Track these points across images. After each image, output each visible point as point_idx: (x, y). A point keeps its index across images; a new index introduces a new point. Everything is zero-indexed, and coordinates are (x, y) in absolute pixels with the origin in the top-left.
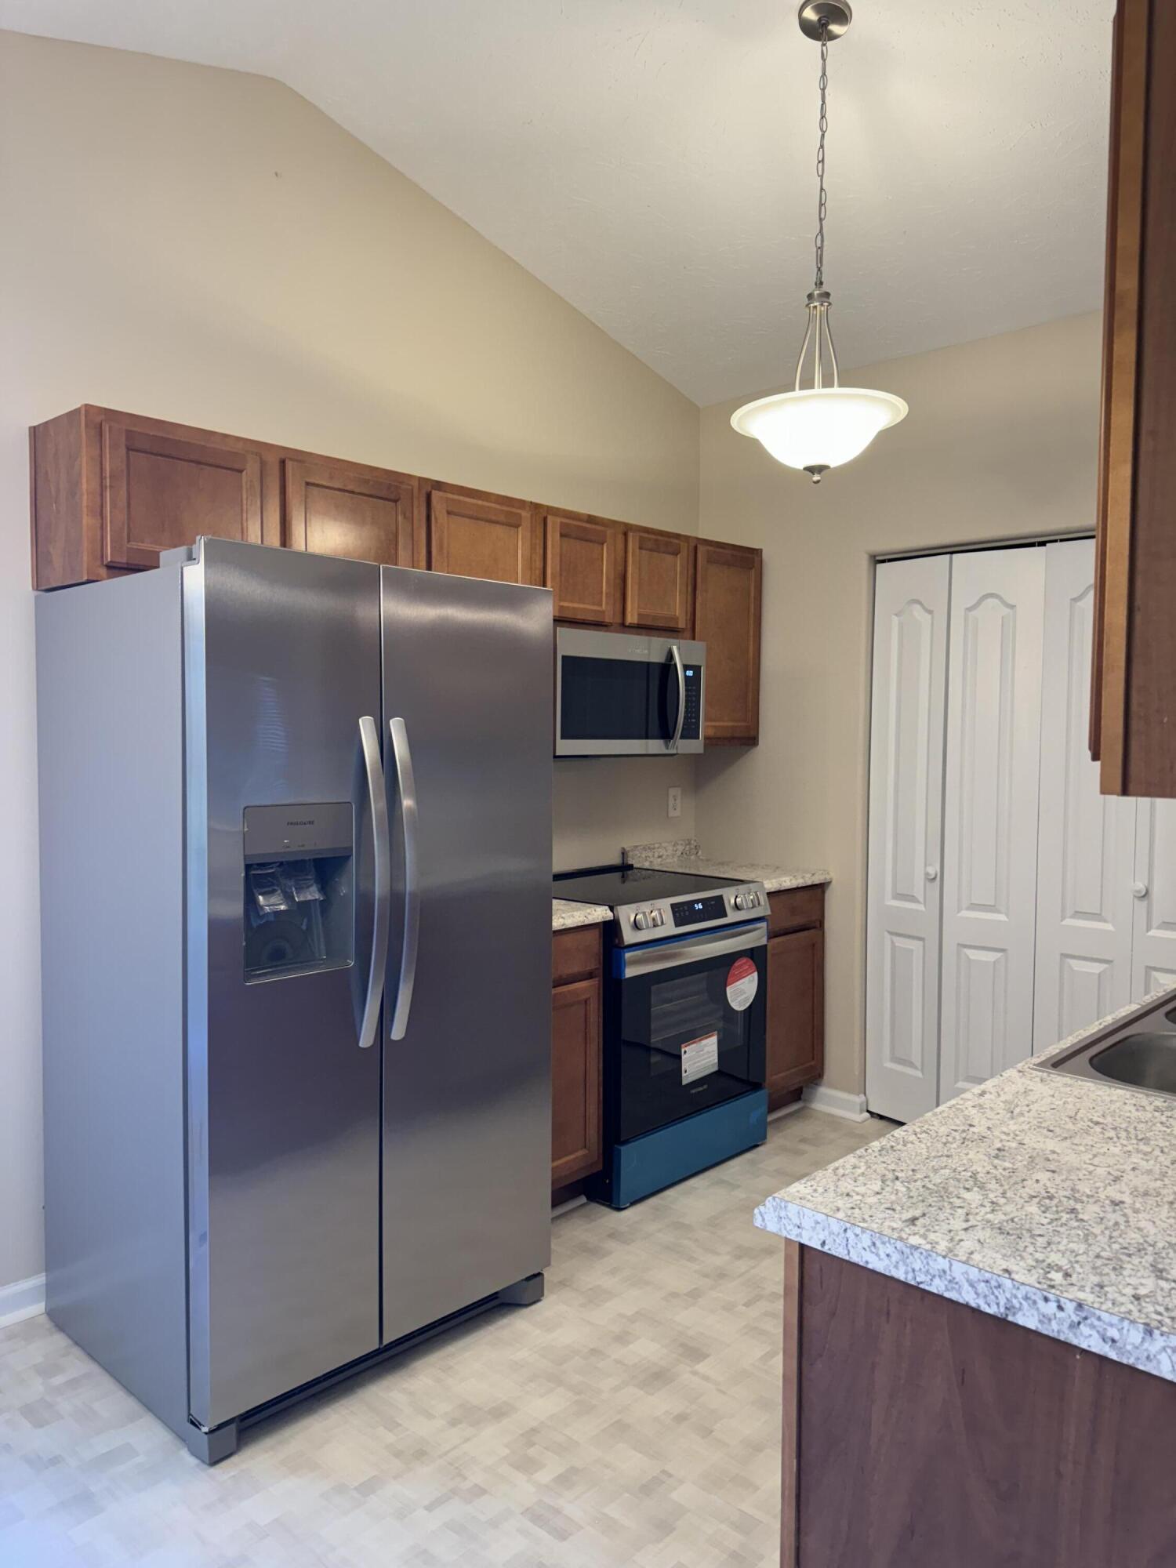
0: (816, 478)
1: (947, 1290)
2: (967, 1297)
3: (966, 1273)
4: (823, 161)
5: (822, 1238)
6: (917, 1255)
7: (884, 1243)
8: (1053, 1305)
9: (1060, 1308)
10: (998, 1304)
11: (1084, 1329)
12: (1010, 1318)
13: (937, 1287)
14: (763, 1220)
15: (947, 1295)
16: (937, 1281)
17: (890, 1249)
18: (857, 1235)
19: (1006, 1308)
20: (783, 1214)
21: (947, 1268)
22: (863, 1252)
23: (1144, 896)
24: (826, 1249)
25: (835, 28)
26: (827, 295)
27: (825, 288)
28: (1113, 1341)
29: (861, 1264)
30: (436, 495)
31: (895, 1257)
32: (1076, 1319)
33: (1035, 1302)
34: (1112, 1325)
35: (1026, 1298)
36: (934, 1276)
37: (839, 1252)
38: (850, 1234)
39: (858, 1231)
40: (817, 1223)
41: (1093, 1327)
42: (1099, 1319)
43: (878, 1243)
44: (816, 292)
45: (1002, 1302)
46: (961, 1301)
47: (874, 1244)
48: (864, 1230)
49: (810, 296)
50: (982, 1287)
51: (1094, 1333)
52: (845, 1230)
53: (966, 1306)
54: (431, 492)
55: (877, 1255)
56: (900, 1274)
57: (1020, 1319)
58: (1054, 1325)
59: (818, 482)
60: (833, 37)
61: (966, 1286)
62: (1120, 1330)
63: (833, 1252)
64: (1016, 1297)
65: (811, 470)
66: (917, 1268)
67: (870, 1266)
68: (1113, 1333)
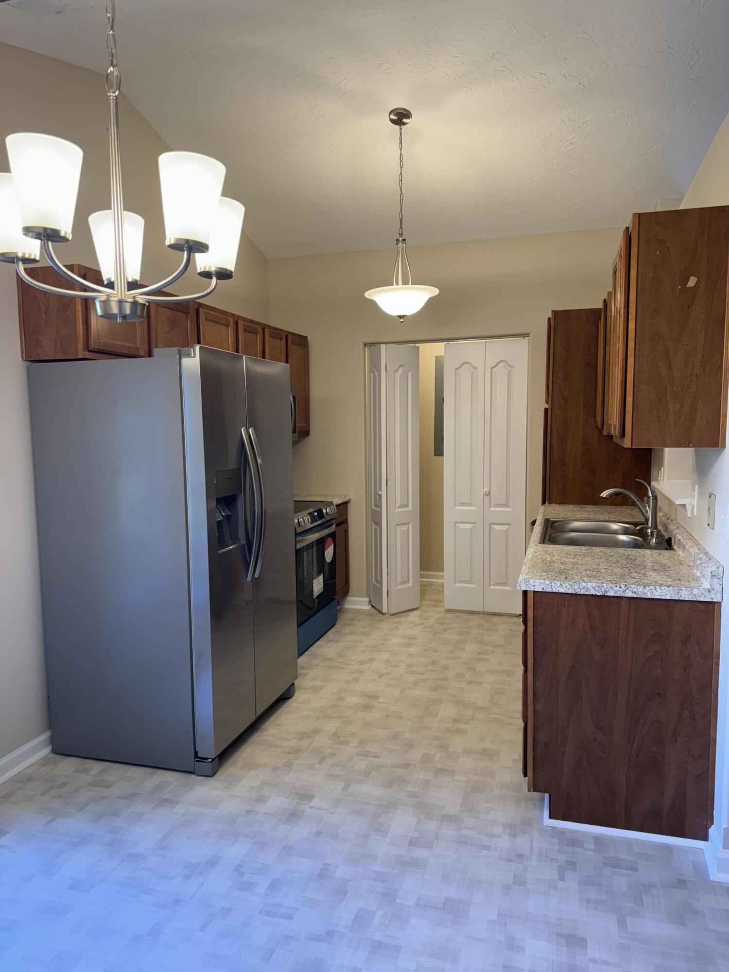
0: (402, 320)
1: (586, 592)
2: (593, 592)
3: (592, 585)
4: (401, 180)
5: (542, 587)
6: (576, 584)
7: (564, 584)
8: (618, 588)
9: (620, 587)
10: (602, 592)
11: (627, 591)
12: (606, 595)
13: (583, 592)
14: (520, 587)
15: (586, 593)
16: (583, 590)
17: (567, 585)
18: (555, 583)
19: (605, 592)
20: (528, 583)
21: (586, 585)
22: (557, 588)
23: (487, 495)
24: (544, 590)
25: (405, 120)
26: (404, 240)
27: (404, 237)
28: (635, 592)
29: (557, 592)
30: (201, 310)
31: (568, 587)
32: (625, 589)
33: (613, 588)
34: (635, 588)
35: (610, 587)
36: (582, 589)
37: (549, 590)
38: (553, 584)
39: (555, 582)
40: (541, 583)
41: (629, 590)
42: (631, 587)
43: (563, 584)
44: (401, 239)
45: (603, 590)
46: (590, 594)
47: (561, 585)
48: (557, 581)
49: (398, 240)
50: (597, 588)
51: (630, 592)
52: (551, 583)
53: (592, 595)
54: (199, 308)
55: (562, 588)
56: (570, 592)
57: (609, 594)
58: (619, 593)
59: (403, 322)
60: (404, 124)
61: (592, 589)
62: (637, 589)
63: (547, 591)
64: (607, 588)
65: (400, 317)
66: (576, 588)
67: (560, 592)
68: (635, 590)
